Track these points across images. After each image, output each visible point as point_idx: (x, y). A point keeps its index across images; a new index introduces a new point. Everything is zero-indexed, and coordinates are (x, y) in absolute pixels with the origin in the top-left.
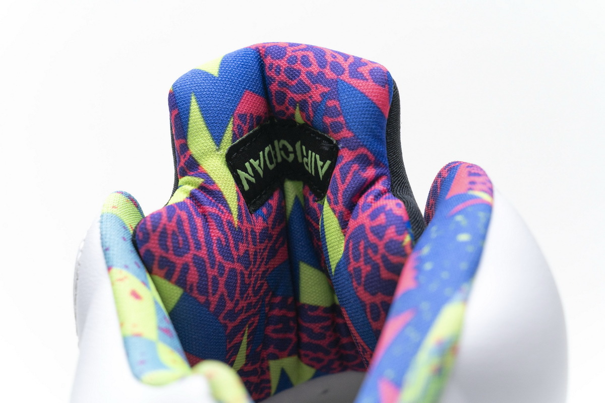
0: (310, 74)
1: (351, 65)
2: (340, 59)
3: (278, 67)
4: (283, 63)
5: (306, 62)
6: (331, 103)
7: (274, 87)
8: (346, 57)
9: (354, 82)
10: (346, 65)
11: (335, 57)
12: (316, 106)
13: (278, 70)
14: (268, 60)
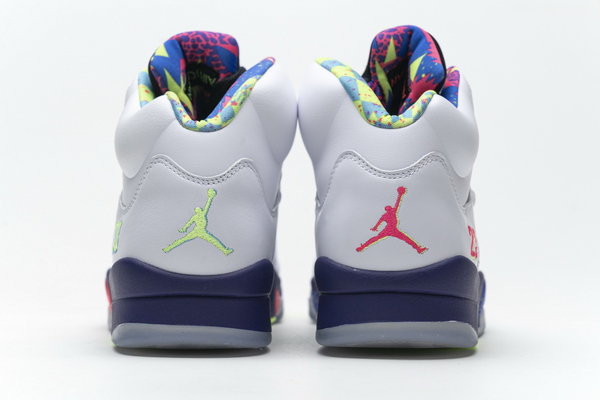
0: (202, 45)
1: (219, 38)
2: (213, 36)
3: (188, 45)
4: (190, 43)
5: (199, 39)
6: (214, 56)
7: (188, 54)
8: (215, 34)
9: (223, 46)
10: (217, 38)
11: (211, 36)
12: (208, 58)
13: (189, 47)
14: (183, 43)
